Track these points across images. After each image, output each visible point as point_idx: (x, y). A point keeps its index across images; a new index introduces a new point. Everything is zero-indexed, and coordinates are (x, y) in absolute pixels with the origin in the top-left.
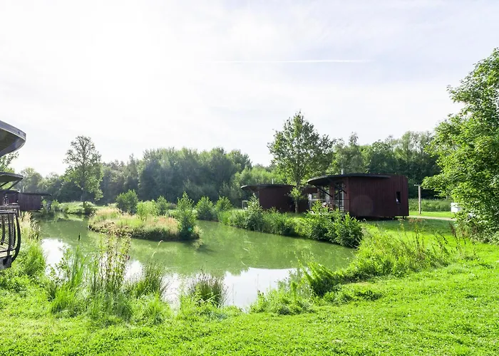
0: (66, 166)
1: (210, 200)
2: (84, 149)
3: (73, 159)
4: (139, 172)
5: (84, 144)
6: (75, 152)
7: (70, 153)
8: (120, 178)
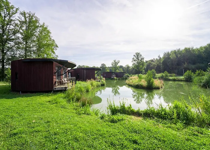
0: (132, 63)
1: (192, 72)
2: (138, 56)
3: (135, 61)
4: (161, 62)
5: (138, 55)
6: (135, 58)
7: (133, 59)
8: (154, 65)
